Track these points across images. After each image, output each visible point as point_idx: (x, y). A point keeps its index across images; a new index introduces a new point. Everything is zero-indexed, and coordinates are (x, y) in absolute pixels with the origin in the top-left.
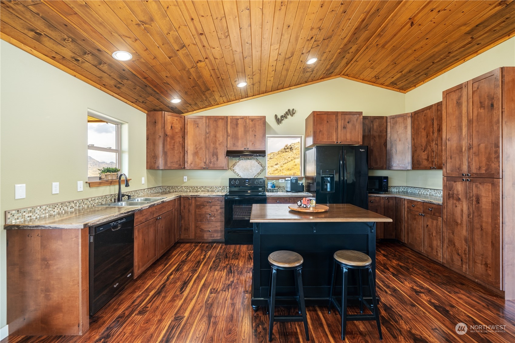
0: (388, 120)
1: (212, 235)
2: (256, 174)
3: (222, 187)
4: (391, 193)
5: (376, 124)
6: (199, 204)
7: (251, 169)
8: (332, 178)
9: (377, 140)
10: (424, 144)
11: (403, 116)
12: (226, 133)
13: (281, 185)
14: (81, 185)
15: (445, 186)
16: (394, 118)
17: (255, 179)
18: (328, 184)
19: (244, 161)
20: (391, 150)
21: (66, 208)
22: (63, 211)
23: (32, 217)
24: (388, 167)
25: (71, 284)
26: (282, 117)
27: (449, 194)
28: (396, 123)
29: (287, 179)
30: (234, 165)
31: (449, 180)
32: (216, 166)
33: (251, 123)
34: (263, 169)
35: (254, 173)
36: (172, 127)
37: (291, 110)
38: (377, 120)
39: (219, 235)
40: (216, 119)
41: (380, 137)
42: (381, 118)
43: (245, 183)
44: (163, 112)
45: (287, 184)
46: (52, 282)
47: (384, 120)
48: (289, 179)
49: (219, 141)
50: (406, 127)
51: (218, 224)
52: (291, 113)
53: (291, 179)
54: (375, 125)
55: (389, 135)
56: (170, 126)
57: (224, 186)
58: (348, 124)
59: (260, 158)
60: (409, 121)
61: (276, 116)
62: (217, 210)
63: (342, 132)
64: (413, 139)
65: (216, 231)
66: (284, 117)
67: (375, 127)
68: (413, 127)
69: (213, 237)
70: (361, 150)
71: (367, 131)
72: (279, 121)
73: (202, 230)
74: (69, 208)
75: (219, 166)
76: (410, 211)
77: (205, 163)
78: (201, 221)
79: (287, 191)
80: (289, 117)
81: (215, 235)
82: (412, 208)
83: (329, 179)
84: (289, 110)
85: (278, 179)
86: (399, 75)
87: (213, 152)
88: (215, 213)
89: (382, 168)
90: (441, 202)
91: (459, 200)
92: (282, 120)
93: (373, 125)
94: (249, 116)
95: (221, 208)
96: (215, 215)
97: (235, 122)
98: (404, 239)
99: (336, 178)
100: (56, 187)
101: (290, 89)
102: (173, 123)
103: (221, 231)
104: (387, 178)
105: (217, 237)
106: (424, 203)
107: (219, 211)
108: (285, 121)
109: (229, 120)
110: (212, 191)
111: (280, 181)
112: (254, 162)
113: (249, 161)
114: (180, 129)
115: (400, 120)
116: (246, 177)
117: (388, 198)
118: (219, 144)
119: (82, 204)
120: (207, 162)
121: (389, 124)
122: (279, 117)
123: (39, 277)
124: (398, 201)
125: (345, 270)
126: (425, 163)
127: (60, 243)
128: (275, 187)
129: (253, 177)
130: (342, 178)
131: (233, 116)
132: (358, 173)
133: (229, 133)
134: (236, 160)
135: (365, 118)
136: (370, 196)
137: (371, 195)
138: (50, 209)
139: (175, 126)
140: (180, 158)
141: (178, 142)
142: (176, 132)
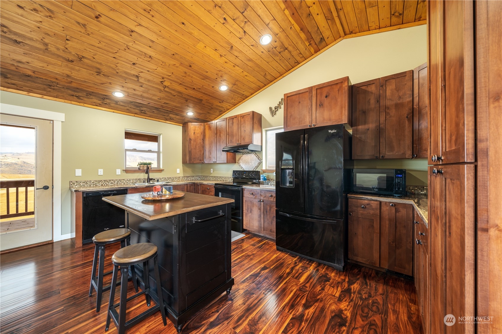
0: (415, 76)
2: (255, 167)
5: (390, 89)
12: (226, 132)
14: (119, 172)
16: (423, 68)
19: (246, 155)
21: (108, 183)
22: (106, 185)
23: (85, 185)
24: (414, 154)
26: (276, 108)
30: (239, 159)
32: (220, 160)
33: (242, 120)
35: (253, 166)
36: (194, 133)
38: (394, 81)
42: (401, 75)
43: (243, 174)
54: (388, 89)
55: (416, 100)
56: (193, 132)
58: (325, 99)
61: (270, 108)
63: (317, 111)
66: (278, 107)
67: (388, 93)
70: (330, 131)
71: (372, 101)
72: (273, 113)
74: (110, 183)
77: (214, 158)
83: (289, 171)
84: (282, 99)
89: (403, 157)
92: (276, 112)
97: (231, 121)
99: (296, 170)
100: (101, 172)
101: (283, 77)
102: (195, 130)
108: (279, 112)
109: (228, 121)
111: (274, 174)
112: (253, 156)
113: (249, 155)
114: (200, 133)
119: (120, 182)
120: (216, 157)
121: (416, 81)
122: (273, 109)
129: (252, 170)
131: (230, 117)
133: (228, 132)
134: (240, 154)
135: (369, 83)
137: (361, 196)
138: (97, 183)
139: (196, 132)
140: (201, 155)
141: (199, 143)
142: (198, 137)
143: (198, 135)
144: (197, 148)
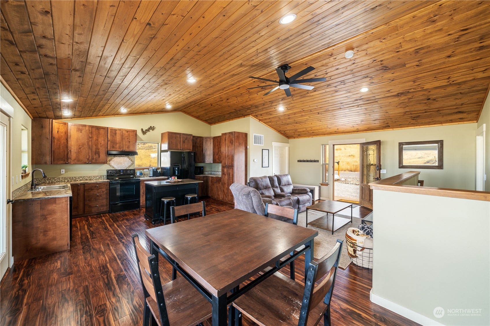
0: (204, 139)
1: (99, 209)
3: (99, 177)
4: (205, 174)
5: (198, 140)
6: (87, 188)
7: (124, 163)
8: (178, 168)
9: (199, 148)
10: (217, 152)
11: (210, 138)
12: (107, 139)
13: (145, 173)
15: (222, 170)
16: (206, 138)
17: (127, 170)
18: (176, 171)
19: (118, 158)
20: (205, 153)
24: (203, 162)
25: (63, 225)
26: (146, 130)
27: (223, 173)
28: (207, 141)
29: (150, 169)
30: (110, 160)
31: (223, 167)
32: (98, 161)
33: (126, 133)
34: (133, 163)
35: (126, 165)
36: (58, 131)
37: (152, 127)
38: (199, 138)
39: (105, 208)
40: (98, 128)
41: (200, 146)
42: (201, 137)
43: (120, 172)
44: (51, 120)
45: (150, 172)
46: (49, 226)
47: (202, 139)
48: (152, 169)
49: (100, 144)
50: (211, 143)
51: (104, 201)
52: (152, 128)
53: (153, 169)
55: (204, 146)
56: (57, 130)
57: (101, 175)
58: (186, 140)
59: (131, 157)
60: (212, 140)
61: (142, 129)
62: (103, 191)
63: (183, 144)
64: (213, 149)
65: (102, 206)
66: (148, 130)
67: (198, 142)
68: (213, 144)
69: (100, 210)
70: (192, 154)
71: (194, 143)
72: (144, 133)
73: (90, 207)
74: (19, 192)
75: (100, 161)
76: (212, 181)
77: (88, 159)
78: (89, 200)
79: (150, 177)
80: (151, 131)
81: (102, 208)
82: (212, 180)
83: (177, 168)
84: (151, 127)
85: (143, 169)
86: (208, 118)
87: (96, 151)
88: (102, 194)
89: (201, 162)
90: (221, 177)
91: (225, 175)
92: (146, 132)
93: (197, 141)
94: (125, 129)
95: (106, 190)
96: (102, 195)
97: (114, 131)
98: (210, 195)
99: (180, 168)
101: (152, 114)
102: (59, 129)
103: (107, 205)
104: (203, 167)
105: (103, 209)
106: (216, 177)
107: (105, 192)
108: (148, 133)
109: (109, 130)
110: (90, 180)
111: (145, 170)
112: (126, 158)
114: (64, 132)
115: (209, 140)
116: (120, 169)
117: (204, 177)
118: (101, 146)
119: (21, 190)
120: (91, 158)
121: (204, 141)
122: (144, 130)
123: (39, 226)
124: (207, 177)
125: (189, 199)
126: (217, 160)
127: (54, 205)
128: (142, 174)
129: (126, 169)
130: (183, 168)
131: (112, 128)
132: (190, 165)
133: (110, 139)
135: (194, 137)
136: (196, 176)
138: (16, 193)
139: (60, 130)
140: (64, 155)
141: (63, 143)
142: (61, 136)
143: (62, 135)
144: (61, 148)
